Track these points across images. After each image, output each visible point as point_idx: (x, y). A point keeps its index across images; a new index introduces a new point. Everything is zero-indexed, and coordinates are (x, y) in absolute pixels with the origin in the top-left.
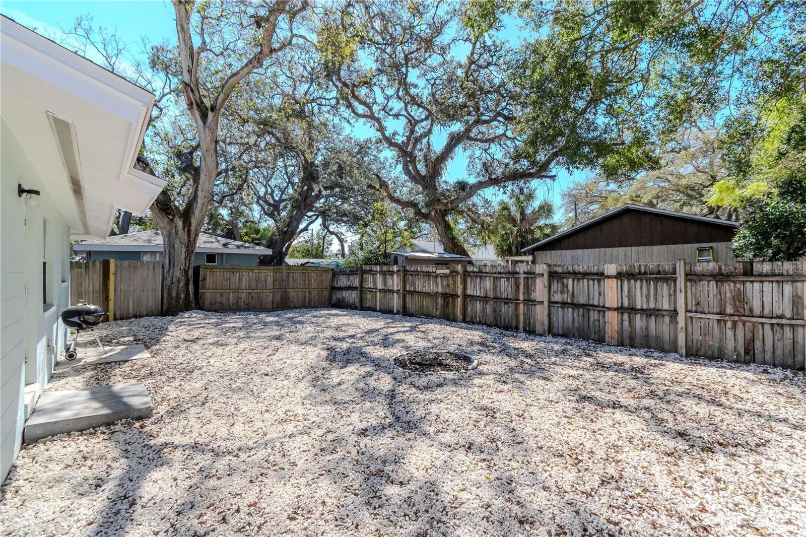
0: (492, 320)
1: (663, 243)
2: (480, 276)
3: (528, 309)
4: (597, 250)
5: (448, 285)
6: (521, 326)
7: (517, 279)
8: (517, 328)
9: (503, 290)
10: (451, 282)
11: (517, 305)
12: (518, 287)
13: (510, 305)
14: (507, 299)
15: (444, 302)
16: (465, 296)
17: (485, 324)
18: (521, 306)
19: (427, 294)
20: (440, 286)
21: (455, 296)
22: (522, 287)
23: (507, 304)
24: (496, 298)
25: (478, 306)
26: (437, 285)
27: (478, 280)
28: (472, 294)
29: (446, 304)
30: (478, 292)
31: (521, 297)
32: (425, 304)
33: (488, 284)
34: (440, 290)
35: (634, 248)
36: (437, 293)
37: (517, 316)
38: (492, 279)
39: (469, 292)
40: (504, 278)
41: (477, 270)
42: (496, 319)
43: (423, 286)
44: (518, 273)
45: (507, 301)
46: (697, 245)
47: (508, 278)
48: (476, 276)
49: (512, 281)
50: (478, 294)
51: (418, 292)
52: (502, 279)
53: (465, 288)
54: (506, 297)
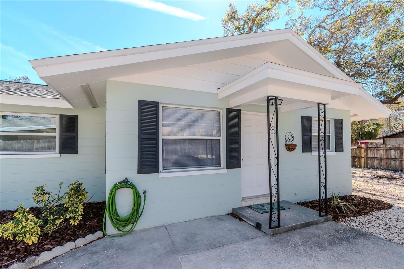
2: (377, 149)
5: (356, 153)
8: (402, 171)
9: (392, 155)
10: (358, 152)
13: (397, 161)
16: (368, 158)
21: (360, 157)
23: (395, 160)
24: (387, 158)
25: (376, 162)
27: (376, 151)
28: (371, 156)
33: (382, 152)
37: (402, 166)
38: (385, 151)
39: (369, 156)
40: (393, 150)
47: (395, 150)
48: (375, 149)
49: (398, 151)
50: (376, 156)
53: (367, 154)
54: (394, 158)
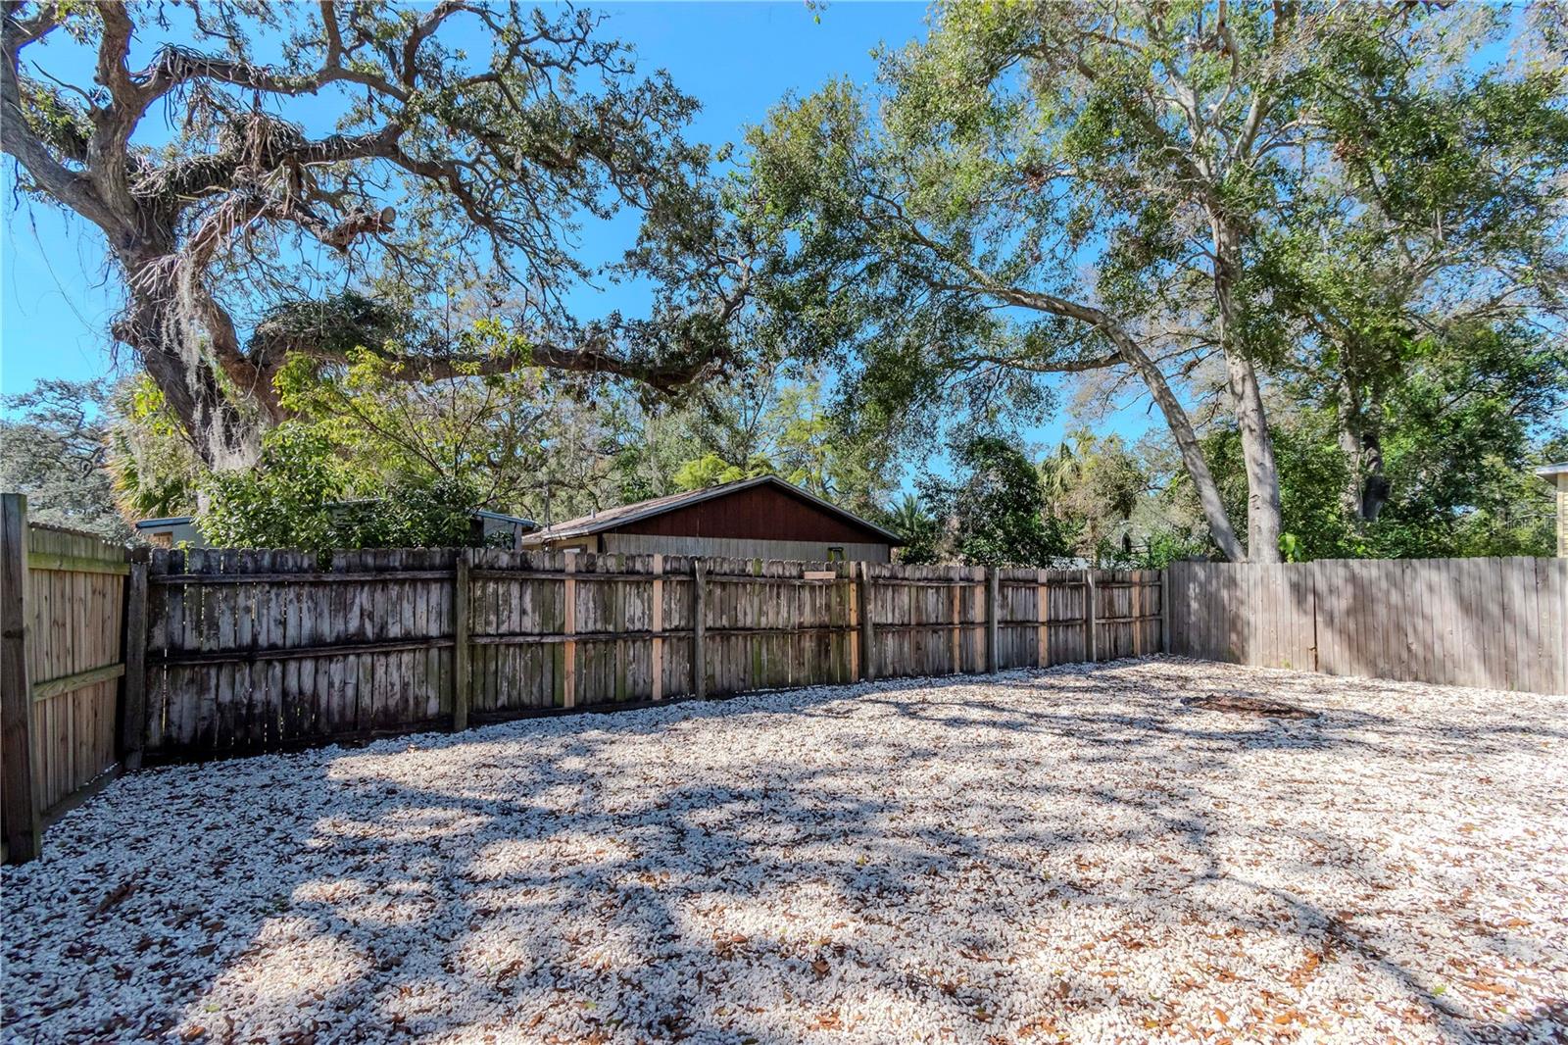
0: (913, 666)
1: (797, 538)
2: (893, 586)
3: (965, 637)
4: (717, 540)
5: (828, 607)
6: (957, 668)
7: (950, 590)
8: (951, 671)
9: (930, 609)
10: (835, 600)
11: (951, 631)
12: (951, 603)
13: (941, 632)
14: (937, 624)
15: (819, 645)
17: (906, 675)
18: (957, 632)
19: (771, 632)
20: (807, 609)
21: (842, 630)
22: (957, 602)
23: (935, 632)
24: (919, 624)
25: (891, 642)
26: (800, 608)
27: (890, 593)
28: (877, 620)
29: (823, 649)
30: (890, 615)
31: (956, 620)
32: (765, 656)
33: (906, 599)
34: (808, 618)
35: (765, 542)
36: (801, 626)
37: (950, 650)
38: (913, 590)
39: (871, 618)
41: (887, 574)
42: (919, 662)
43: (761, 612)
44: (952, 580)
45: (935, 627)
46: (827, 545)
47: (938, 589)
48: (886, 586)
49: (943, 593)
50: (890, 621)
51: (744, 629)
52: (930, 591)
53: (864, 611)
54: (934, 620)
